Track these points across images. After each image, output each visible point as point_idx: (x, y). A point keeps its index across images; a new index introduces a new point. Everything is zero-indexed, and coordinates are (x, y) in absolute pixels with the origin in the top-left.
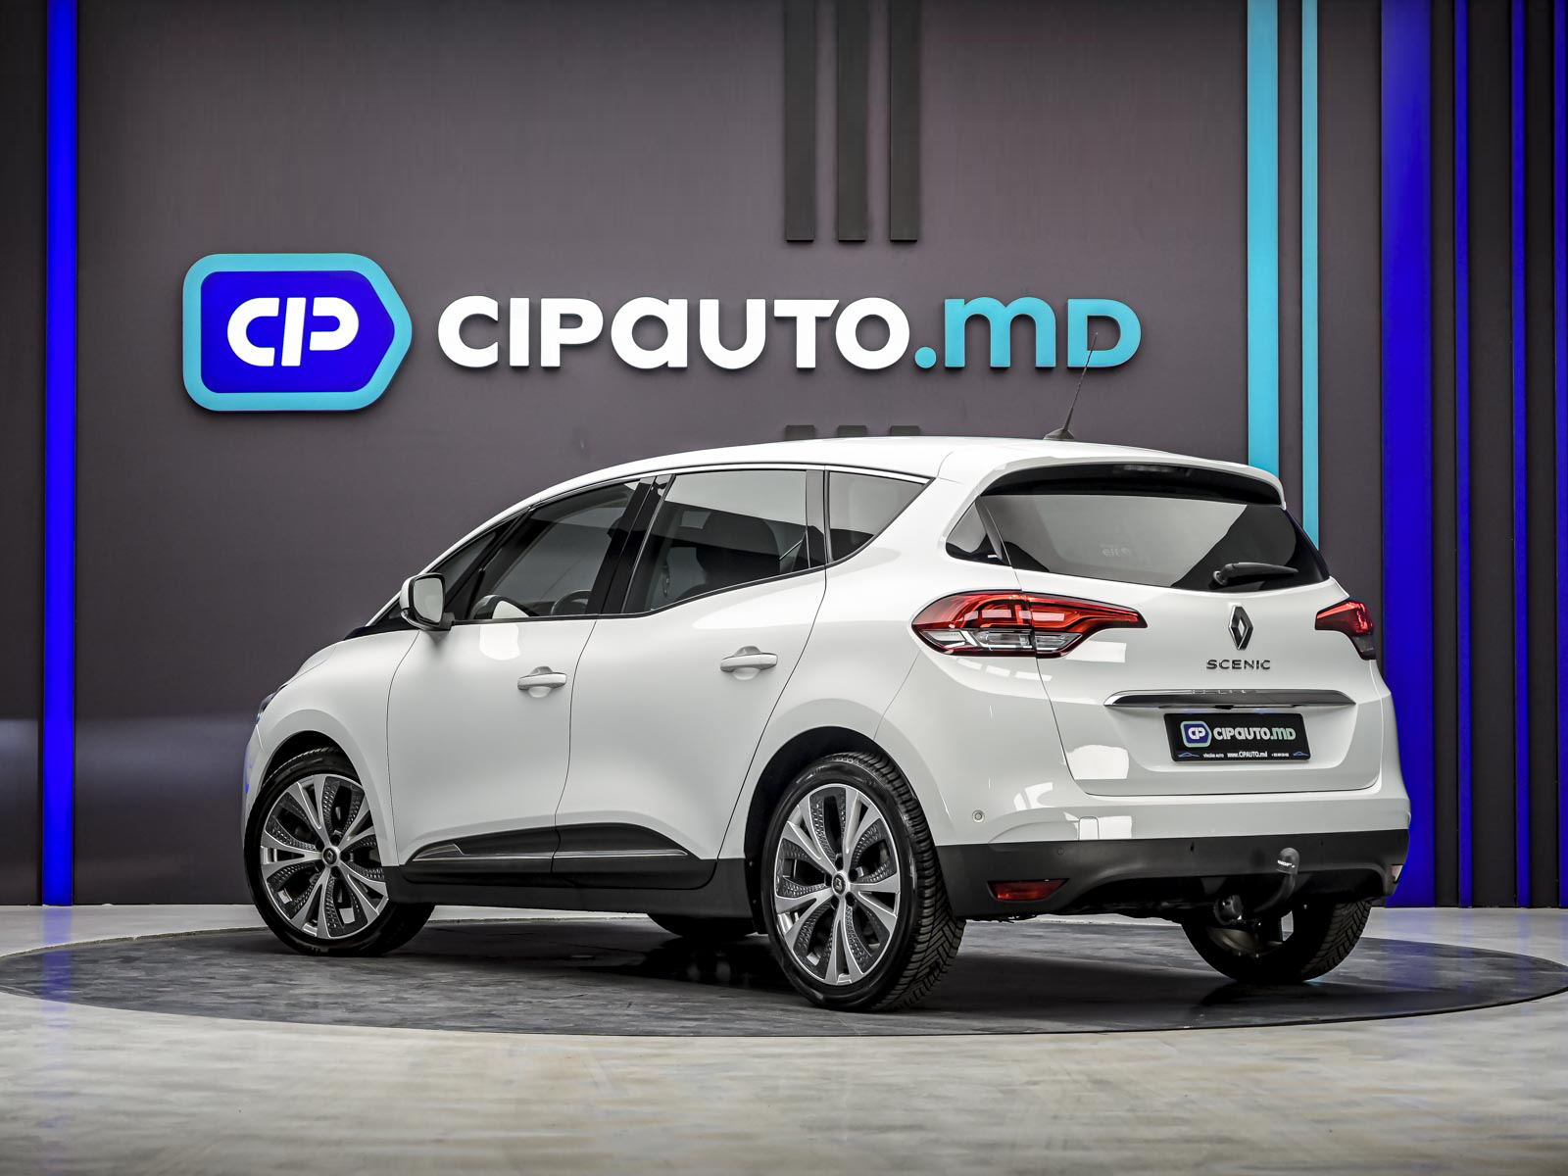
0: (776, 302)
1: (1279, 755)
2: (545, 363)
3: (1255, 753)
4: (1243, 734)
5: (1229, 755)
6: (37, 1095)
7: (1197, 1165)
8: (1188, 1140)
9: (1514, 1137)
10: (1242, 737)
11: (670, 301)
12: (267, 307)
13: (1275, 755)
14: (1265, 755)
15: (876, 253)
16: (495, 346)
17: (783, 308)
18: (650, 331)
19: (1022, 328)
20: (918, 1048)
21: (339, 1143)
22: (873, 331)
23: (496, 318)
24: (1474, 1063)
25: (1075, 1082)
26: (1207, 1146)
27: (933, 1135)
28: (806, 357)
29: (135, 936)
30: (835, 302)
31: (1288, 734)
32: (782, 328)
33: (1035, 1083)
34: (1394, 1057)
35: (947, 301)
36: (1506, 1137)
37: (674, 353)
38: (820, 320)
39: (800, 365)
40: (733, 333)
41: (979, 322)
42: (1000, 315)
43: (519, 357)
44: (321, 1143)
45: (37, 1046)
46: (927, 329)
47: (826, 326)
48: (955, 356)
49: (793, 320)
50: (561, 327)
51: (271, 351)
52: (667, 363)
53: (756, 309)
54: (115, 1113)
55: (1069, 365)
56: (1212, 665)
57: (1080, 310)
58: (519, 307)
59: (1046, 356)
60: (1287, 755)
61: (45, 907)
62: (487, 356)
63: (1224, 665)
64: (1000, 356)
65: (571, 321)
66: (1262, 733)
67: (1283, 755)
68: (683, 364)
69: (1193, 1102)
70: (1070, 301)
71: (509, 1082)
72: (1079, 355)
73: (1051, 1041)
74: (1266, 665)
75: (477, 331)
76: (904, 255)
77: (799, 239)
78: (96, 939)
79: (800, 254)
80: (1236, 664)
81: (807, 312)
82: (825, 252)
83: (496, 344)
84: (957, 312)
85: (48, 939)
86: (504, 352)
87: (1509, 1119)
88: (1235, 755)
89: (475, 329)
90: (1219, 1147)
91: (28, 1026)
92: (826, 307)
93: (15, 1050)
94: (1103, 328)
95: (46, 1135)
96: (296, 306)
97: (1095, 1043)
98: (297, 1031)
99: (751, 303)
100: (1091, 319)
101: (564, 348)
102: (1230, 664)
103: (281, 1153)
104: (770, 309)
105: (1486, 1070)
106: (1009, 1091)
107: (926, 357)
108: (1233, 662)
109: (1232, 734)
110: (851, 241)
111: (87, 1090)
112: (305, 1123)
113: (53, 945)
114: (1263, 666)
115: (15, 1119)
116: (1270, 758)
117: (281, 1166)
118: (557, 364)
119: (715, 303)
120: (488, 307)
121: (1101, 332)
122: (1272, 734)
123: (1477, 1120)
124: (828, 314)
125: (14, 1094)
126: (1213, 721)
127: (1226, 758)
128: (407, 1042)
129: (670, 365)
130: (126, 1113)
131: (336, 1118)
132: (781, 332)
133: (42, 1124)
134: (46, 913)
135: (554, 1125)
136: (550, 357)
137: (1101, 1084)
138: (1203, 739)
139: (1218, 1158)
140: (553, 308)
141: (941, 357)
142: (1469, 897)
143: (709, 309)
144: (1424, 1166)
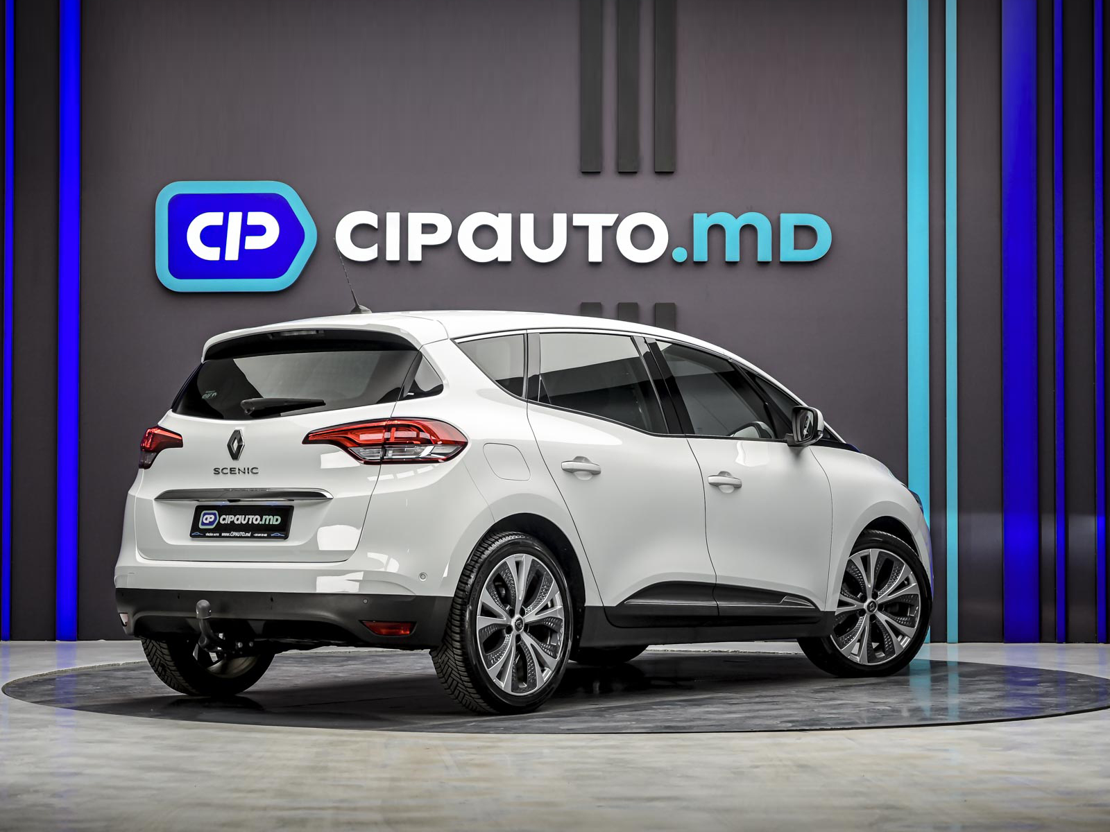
0: (574, 215)
1: (259, 535)
2: (411, 258)
3: (242, 534)
4: (240, 519)
5: (223, 534)
6: (52, 774)
7: (871, 825)
8: (866, 807)
9: (1096, 805)
10: (239, 522)
11: (500, 214)
12: (215, 218)
13: (256, 535)
14: (249, 535)
15: (646, 180)
16: (376, 246)
17: (579, 220)
18: (485, 236)
19: (748, 233)
20: (673, 742)
21: (265, 809)
22: (642, 236)
23: (376, 227)
24: (1068, 753)
25: (785, 766)
26: (878, 811)
27: (685, 804)
28: (595, 254)
29: (121, 663)
30: (616, 215)
31: (275, 520)
32: (578, 234)
33: (757, 767)
34: (1009, 748)
35: (695, 215)
36: (1090, 805)
37: (502, 251)
38: (605, 228)
39: (591, 259)
40: (544, 238)
41: (717, 230)
42: (732, 225)
43: (393, 254)
44: (253, 809)
45: (52, 740)
46: (681, 234)
47: (609, 233)
48: (701, 254)
49: (586, 228)
50: (423, 233)
51: (218, 249)
52: (497, 258)
53: (560, 220)
54: (109, 787)
55: (781, 260)
56: (217, 471)
57: (789, 221)
58: (393, 219)
59: (764, 254)
60: (266, 535)
61: (58, 642)
62: (370, 254)
63: (225, 471)
64: (732, 254)
65: (429, 228)
66: (255, 519)
67: (262, 535)
68: (509, 259)
69: (868, 780)
70: (782, 216)
71: (385, 766)
72: (789, 253)
73: (769, 737)
74: (254, 471)
75: (362, 236)
76: (664, 182)
77: (591, 170)
78: (94, 665)
79: (591, 181)
80: (232, 470)
81: (595, 222)
82: (609, 180)
83: (376, 245)
84: (702, 223)
85: (59, 665)
86: (382, 251)
87: (1092, 793)
88: (228, 534)
89: (362, 234)
90: (886, 813)
91: (46, 726)
92: (610, 219)
93: (37, 743)
94: (805, 234)
95: (56, 802)
96: (235, 218)
97: (800, 739)
98: (236, 730)
99: (556, 216)
100: (796, 227)
101: (424, 247)
102: (228, 471)
103: (223, 816)
104: (570, 220)
105: (1074, 757)
106: (738, 773)
107: (680, 255)
108: (231, 469)
109: (232, 520)
110: (627, 172)
111: (88, 771)
112: (241, 795)
113: (64, 669)
114: (253, 471)
115: (36, 792)
116: (252, 537)
117: (224, 825)
118: (419, 259)
119: (532, 216)
120: (371, 219)
121: (805, 236)
122: (261, 520)
123: (1069, 793)
124: (611, 223)
125: (36, 774)
126: (223, 510)
127: (220, 536)
128: (314, 738)
129: (499, 260)
130: (115, 788)
131: (263, 791)
132: (578, 236)
133: (55, 795)
134: (59, 646)
135: (417, 796)
136: (415, 254)
137: (803, 767)
138: (211, 523)
139: (886, 819)
140: (416, 220)
141: (690, 254)
142: (1064, 635)
143: (527, 220)
144: (1031, 826)
